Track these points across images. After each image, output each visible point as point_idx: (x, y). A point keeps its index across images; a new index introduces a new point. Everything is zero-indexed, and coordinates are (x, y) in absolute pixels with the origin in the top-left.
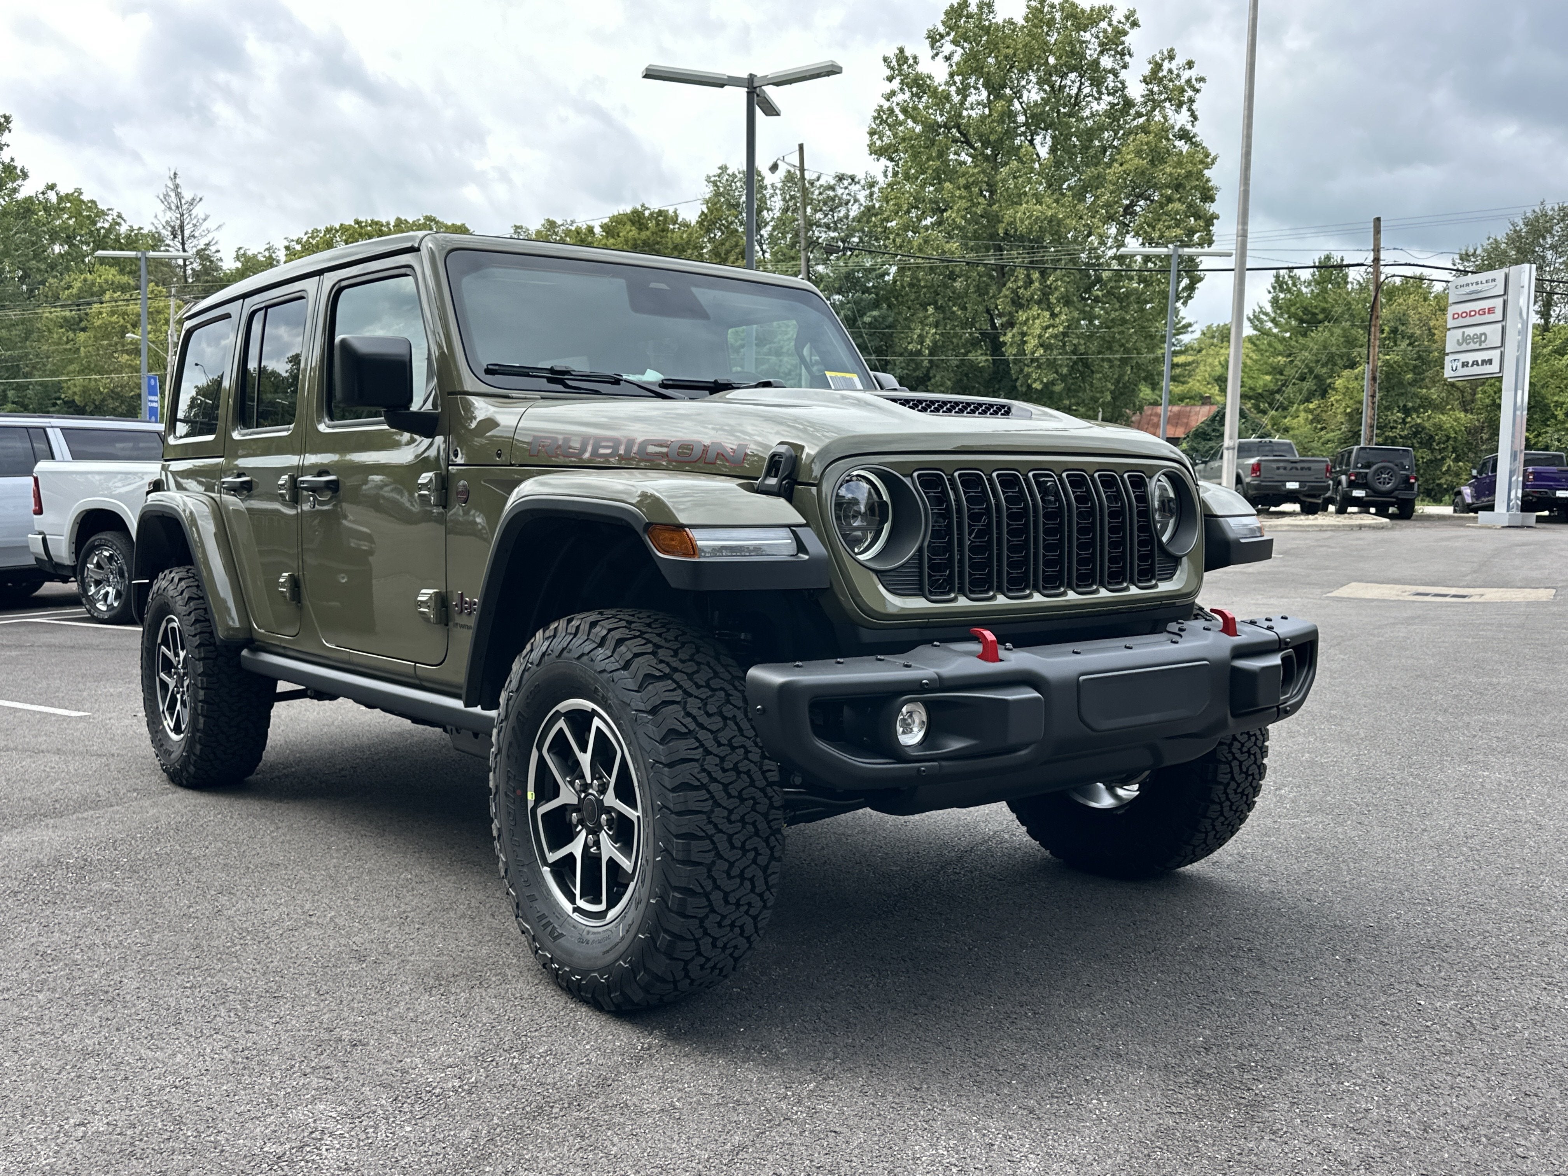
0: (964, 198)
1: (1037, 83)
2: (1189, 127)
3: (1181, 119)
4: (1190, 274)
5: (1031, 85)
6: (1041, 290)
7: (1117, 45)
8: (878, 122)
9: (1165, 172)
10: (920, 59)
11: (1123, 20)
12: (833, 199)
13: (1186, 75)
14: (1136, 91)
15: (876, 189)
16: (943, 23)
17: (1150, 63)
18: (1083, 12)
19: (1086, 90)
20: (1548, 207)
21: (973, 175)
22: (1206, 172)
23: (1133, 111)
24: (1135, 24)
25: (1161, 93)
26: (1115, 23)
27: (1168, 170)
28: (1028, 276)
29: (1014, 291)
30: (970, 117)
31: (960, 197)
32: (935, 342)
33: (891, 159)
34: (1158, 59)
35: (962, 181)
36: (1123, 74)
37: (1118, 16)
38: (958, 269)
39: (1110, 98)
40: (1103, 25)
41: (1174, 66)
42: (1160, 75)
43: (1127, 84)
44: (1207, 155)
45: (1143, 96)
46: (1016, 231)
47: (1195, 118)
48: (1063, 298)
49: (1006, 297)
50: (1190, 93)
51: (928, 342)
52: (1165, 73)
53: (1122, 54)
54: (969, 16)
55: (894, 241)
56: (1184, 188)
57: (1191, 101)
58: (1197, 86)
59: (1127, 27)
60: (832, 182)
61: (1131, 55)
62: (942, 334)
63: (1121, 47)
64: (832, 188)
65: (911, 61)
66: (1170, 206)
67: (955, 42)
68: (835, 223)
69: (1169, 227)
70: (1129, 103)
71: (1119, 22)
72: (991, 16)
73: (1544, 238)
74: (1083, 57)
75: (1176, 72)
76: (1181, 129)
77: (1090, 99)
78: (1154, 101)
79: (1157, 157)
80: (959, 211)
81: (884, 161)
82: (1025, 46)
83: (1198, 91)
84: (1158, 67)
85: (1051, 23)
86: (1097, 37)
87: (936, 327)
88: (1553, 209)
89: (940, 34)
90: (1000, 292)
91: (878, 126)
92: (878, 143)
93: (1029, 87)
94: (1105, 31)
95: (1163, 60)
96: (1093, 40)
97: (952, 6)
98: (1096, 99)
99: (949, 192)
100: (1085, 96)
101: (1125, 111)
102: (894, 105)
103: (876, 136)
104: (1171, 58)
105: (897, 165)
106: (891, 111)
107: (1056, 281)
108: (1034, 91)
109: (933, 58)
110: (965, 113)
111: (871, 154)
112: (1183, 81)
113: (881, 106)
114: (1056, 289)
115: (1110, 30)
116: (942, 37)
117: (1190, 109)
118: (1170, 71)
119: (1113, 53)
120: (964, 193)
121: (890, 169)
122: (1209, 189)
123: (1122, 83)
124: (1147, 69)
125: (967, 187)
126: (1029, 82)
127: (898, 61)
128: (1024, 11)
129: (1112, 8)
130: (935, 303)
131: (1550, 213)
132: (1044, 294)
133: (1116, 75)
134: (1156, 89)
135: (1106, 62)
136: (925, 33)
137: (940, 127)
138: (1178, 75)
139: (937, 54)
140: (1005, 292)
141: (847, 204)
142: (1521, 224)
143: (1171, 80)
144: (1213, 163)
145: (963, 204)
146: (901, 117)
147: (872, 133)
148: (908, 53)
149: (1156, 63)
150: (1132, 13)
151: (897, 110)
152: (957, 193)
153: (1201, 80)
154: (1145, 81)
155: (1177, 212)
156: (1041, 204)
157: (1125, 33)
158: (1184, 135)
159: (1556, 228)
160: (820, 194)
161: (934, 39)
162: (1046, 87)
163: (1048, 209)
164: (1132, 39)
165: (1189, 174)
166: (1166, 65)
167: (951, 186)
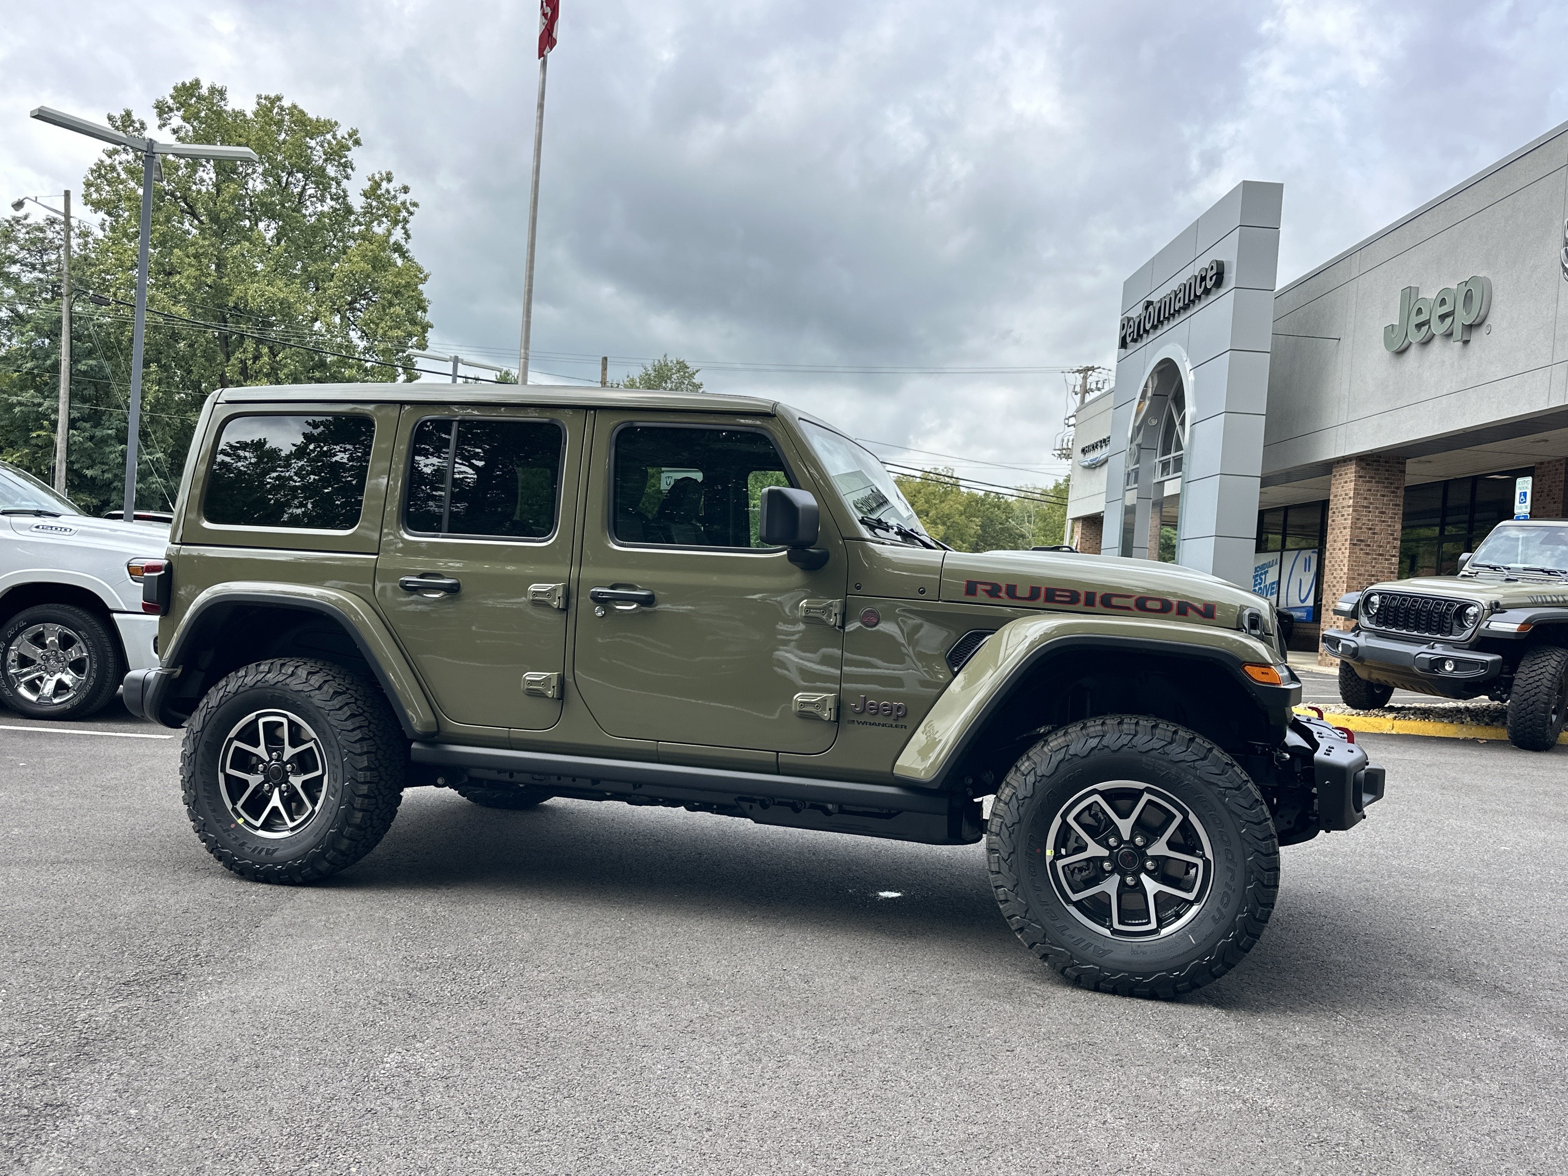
0: (193, 266)
1: (262, 174)
2: (403, 242)
3: (398, 234)
4: (409, 371)
5: (256, 174)
6: (269, 364)
7: (341, 158)
8: (96, 175)
9: (386, 280)
10: (148, 125)
11: (346, 136)
12: (42, 240)
13: (402, 197)
14: (357, 202)
15: (90, 239)
16: (172, 97)
17: (369, 180)
18: (311, 121)
19: (310, 191)
20: (669, 359)
21: (202, 247)
22: (420, 287)
23: (352, 218)
24: (357, 143)
25: (378, 209)
26: (339, 137)
27: (390, 278)
28: (257, 349)
29: (243, 362)
30: (199, 192)
31: (190, 265)
32: (157, 400)
33: (109, 214)
34: (377, 177)
35: (191, 250)
36: (345, 183)
37: (342, 132)
38: (185, 332)
39: (333, 203)
40: (329, 136)
41: (391, 187)
42: (379, 192)
43: (348, 193)
44: (420, 271)
45: (362, 208)
46: (246, 306)
47: (408, 236)
48: (291, 375)
49: (233, 365)
50: (404, 213)
51: (150, 398)
52: (383, 191)
53: (345, 166)
54: (200, 98)
55: (115, 295)
56: (403, 296)
57: (406, 221)
58: (411, 209)
59: (350, 143)
60: (42, 223)
61: (353, 169)
62: (165, 392)
63: (343, 160)
64: (41, 230)
65: (137, 125)
66: (392, 310)
67: (184, 119)
68: (44, 265)
69: (391, 328)
70: (349, 211)
71: (343, 138)
72: (222, 103)
73: (666, 382)
74: (309, 161)
75: (393, 193)
76: (395, 243)
77: (315, 199)
78: (372, 214)
79: (379, 264)
80: (188, 277)
81: (101, 215)
82: (258, 139)
83: (411, 214)
84: (377, 185)
85: (279, 123)
86: (322, 146)
87: (159, 384)
88: (672, 362)
89: (168, 107)
90: (228, 360)
91: (96, 179)
92: (95, 196)
93: (254, 176)
94: (329, 143)
95: (382, 180)
96: (318, 148)
97: (184, 84)
98: (320, 201)
99: (179, 258)
100: (310, 196)
101: (346, 218)
102: (117, 162)
103: (93, 189)
104: (389, 180)
105: (117, 221)
106: (113, 168)
107: (286, 358)
108: (259, 180)
109: (160, 127)
110: (194, 188)
111: (86, 204)
112: (399, 202)
113: (102, 162)
114: (285, 366)
115: (334, 142)
116: (171, 110)
117: (403, 228)
118: (388, 191)
119: (336, 163)
120: (193, 261)
121: (107, 224)
122: (422, 301)
123: (344, 191)
124: (367, 185)
125: (196, 256)
126: (254, 172)
127: (123, 123)
128: (255, 107)
129: (336, 123)
130: (158, 361)
131: (670, 364)
132: (272, 369)
133: (338, 184)
134: (374, 204)
135: (331, 170)
136: (153, 102)
137: (167, 194)
138: (395, 197)
139: (164, 125)
140: (233, 360)
141: (58, 248)
142: (651, 372)
143: (388, 199)
144: (425, 279)
145: (192, 272)
146: (123, 176)
147: (88, 185)
148: (135, 117)
149: (376, 182)
150: (355, 132)
151: (119, 169)
152: (187, 260)
153: (415, 205)
154: (366, 195)
155: (398, 316)
156: (273, 286)
157: (349, 149)
158: (398, 248)
159: (674, 376)
160: (28, 233)
161: (162, 110)
162: (271, 180)
163: (279, 290)
164: (354, 155)
165: (408, 285)
166: (384, 185)
167: (180, 253)
